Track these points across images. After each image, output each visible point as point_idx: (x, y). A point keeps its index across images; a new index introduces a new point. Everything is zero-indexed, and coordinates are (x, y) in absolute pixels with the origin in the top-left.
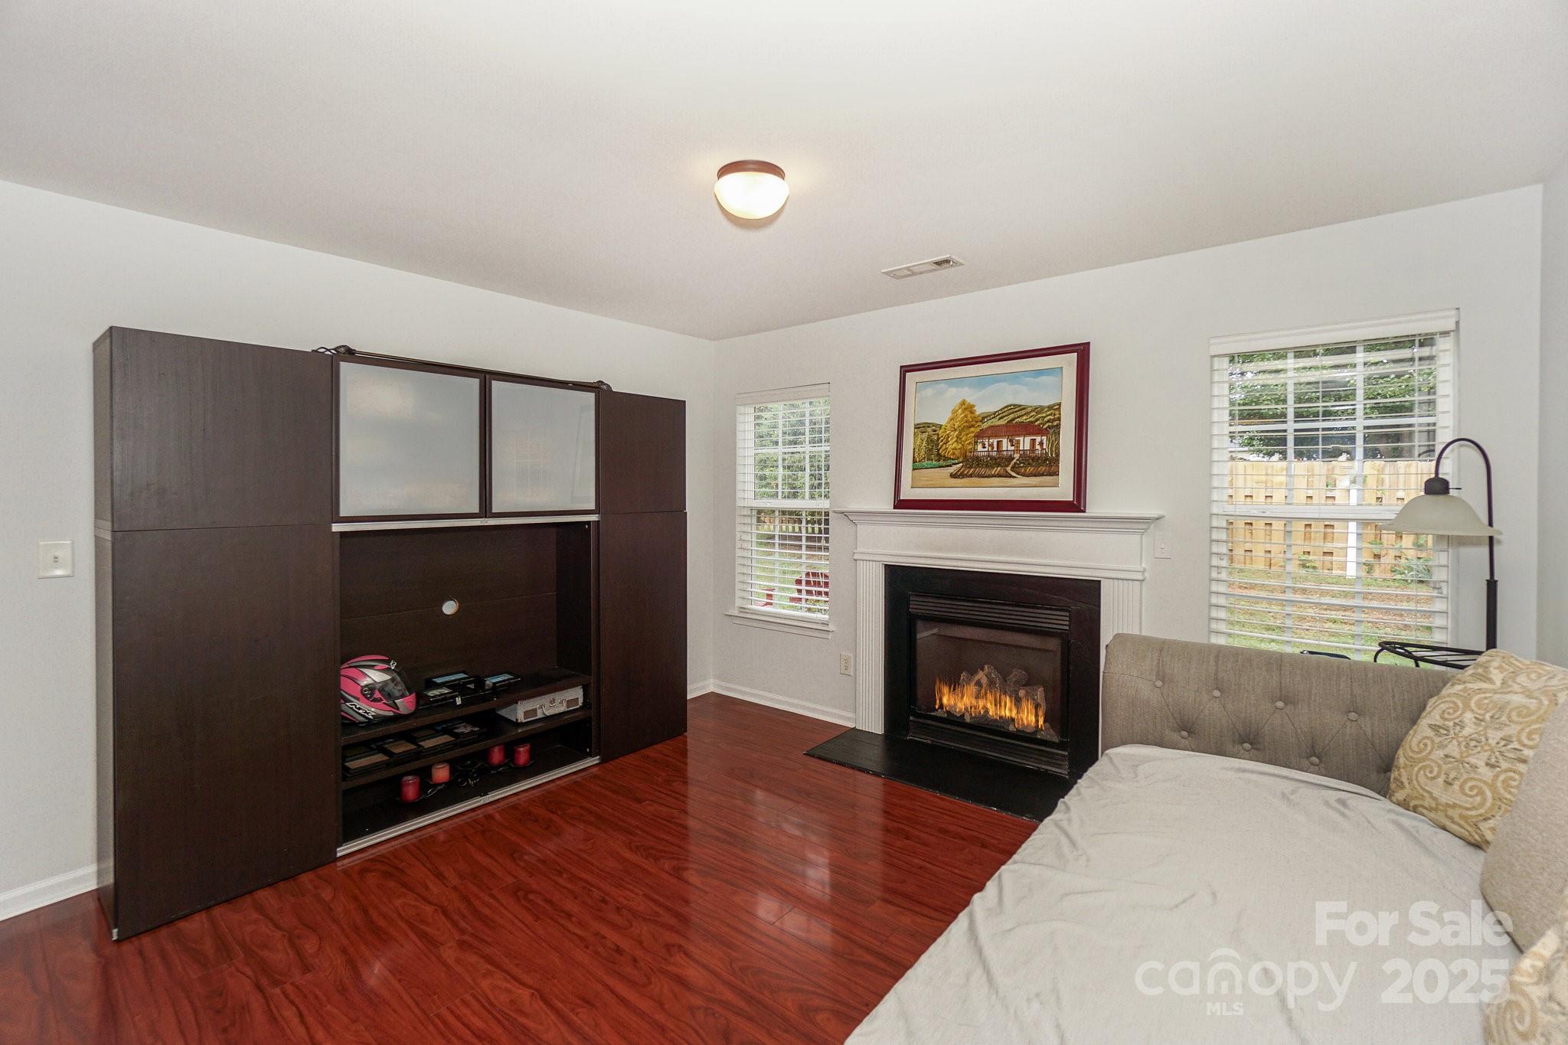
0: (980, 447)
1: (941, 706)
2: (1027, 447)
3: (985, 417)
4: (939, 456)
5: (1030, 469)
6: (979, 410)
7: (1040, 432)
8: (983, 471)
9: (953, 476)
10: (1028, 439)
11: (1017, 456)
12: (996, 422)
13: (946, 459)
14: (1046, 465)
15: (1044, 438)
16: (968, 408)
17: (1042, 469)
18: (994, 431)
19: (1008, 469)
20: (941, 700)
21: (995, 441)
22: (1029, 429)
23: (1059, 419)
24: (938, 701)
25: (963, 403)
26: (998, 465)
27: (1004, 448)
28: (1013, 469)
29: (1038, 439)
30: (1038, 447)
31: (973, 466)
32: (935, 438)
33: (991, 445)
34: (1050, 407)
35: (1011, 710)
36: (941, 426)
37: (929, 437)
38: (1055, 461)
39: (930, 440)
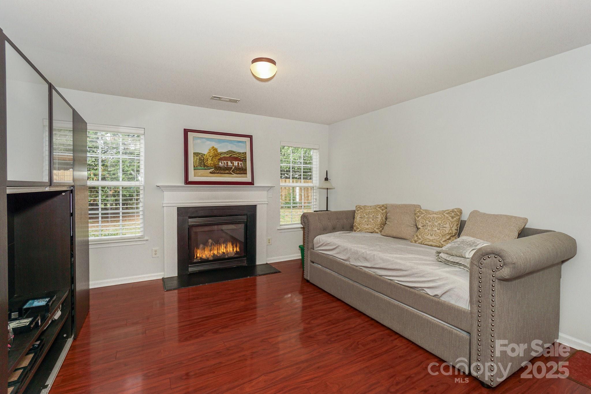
0: (220, 164)
1: (197, 257)
2: (237, 165)
3: (221, 154)
4: (205, 166)
5: (238, 172)
6: (219, 151)
7: (241, 160)
8: (222, 172)
9: (210, 173)
10: (237, 162)
11: (233, 167)
12: (225, 155)
13: (207, 166)
14: (242, 171)
15: (242, 162)
16: (216, 150)
17: (242, 172)
18: (225, 159)
19: (231, 171)
20: (197, 255)
21: (225, 162)
22: (236, 159)
23: (246, 157)
24: (195, 256)
25: (213, 147)
26: (226, 170)
27: (229, 165)
28: (232, 172)
29: (240, 163)
30: (240, 165)
31: (218, 170)
32: (203, 158)
33: (225, 163)
34: (243, 153)
35: (223, 250)
36: (204, 155)
37: (200, 158)
38: (246, 170)
39: (200, 159)
